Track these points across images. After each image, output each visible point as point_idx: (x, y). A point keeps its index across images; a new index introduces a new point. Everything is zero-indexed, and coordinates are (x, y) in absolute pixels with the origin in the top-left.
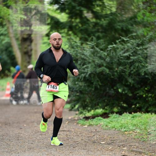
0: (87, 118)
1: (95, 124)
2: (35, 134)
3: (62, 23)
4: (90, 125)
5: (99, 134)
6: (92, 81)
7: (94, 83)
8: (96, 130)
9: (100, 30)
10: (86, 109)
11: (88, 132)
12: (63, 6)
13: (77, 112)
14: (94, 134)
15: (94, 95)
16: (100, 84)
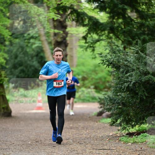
0: (130, 135)
1: (140, 141)
2: (71, 153)
3: (102, 24)
4: (135, 143)
5: (145, 153)
6: (137, 92)
7: (140, 94)
8: (141, 148)
9: (146, 32)
10: (130, 124)
11: (132, 150)
12: (103, 4)
13: (119, 128)
14: (138, 153)
15: (138, 108)
16: (146, 95)
